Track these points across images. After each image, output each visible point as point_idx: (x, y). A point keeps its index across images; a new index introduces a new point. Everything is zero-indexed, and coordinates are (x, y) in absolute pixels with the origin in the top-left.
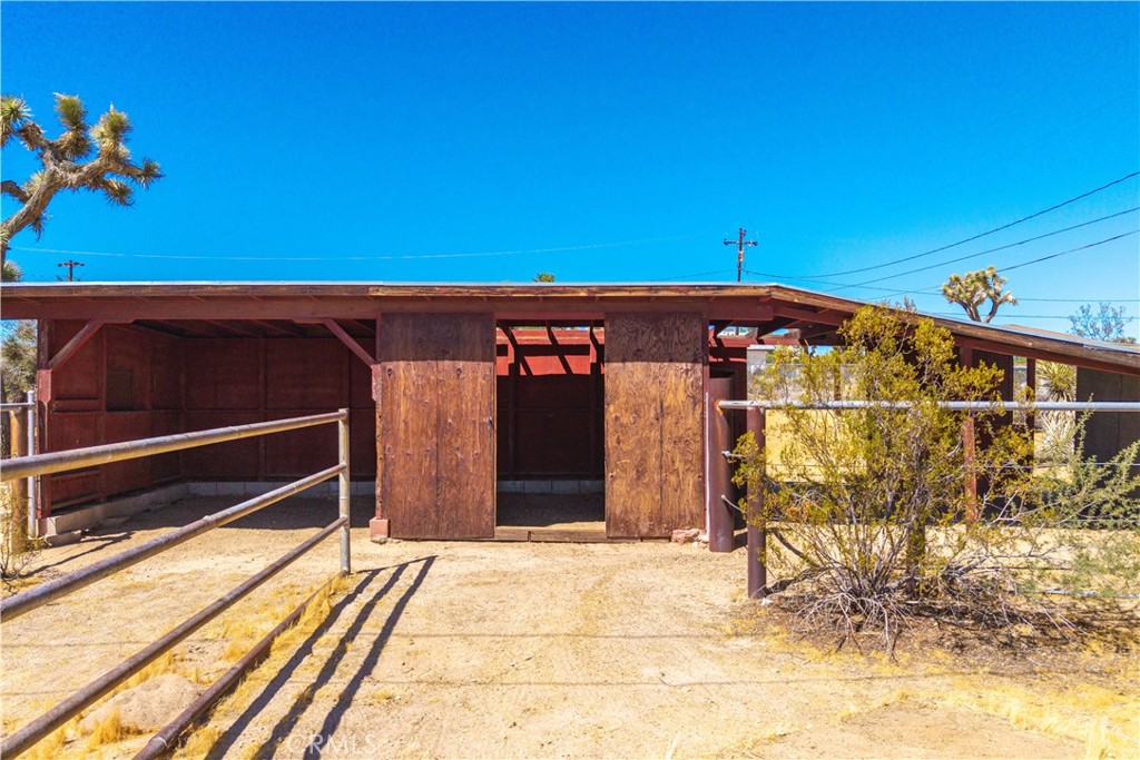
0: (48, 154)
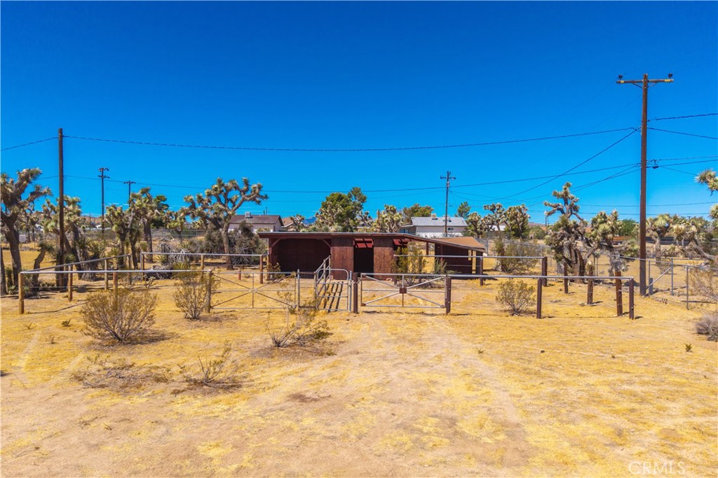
0: (242, 193)
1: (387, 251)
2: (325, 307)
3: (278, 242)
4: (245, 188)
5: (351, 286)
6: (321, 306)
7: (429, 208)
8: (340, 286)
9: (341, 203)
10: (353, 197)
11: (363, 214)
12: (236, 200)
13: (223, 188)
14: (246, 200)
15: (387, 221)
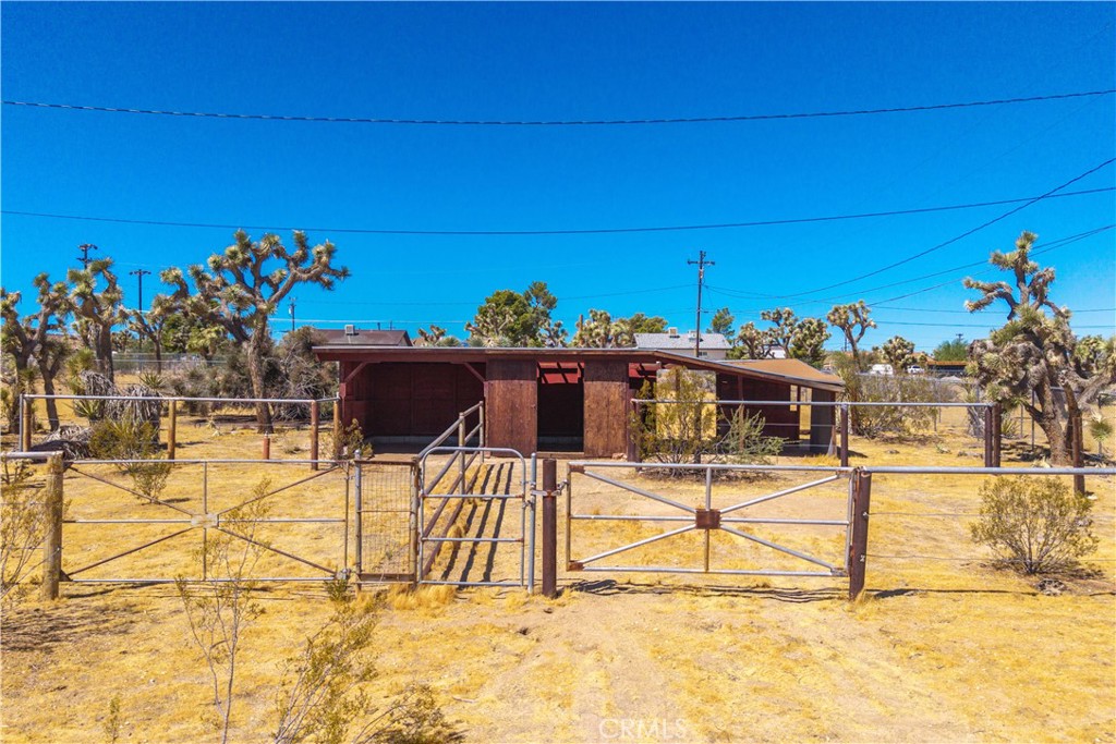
0: (292, 264)
1: (616, 389)
2: (446, 575)
3: (362, 371)
4: (299, 252)
5: (533, 505)
6: (437, 574)
7: (660, 321)
8: (505, 473)
9: (513, 307)
10: (534, 299)
11: (552, 327)
12: (281, 280)
13: (249, 254)
14: (300, 279)
15: (598, 334)
